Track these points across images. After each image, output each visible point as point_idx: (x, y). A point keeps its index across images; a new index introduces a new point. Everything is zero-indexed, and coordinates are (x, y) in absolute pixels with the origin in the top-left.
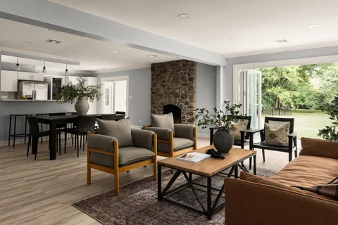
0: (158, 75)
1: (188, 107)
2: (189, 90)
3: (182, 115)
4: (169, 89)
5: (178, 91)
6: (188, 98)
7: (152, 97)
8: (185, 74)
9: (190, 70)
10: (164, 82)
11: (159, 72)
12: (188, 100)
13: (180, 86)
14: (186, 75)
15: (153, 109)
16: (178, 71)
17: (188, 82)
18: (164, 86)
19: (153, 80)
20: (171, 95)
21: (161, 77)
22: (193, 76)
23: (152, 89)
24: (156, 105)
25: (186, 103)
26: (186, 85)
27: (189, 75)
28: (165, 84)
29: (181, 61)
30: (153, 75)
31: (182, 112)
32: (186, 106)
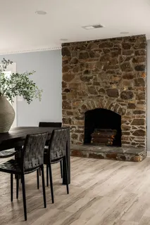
0: (76, 62)
1: (135, 113)
2: (137, 85)
3: (123, 125)
4: (98, 84)
5: (114, 87)
6: (134, 98)
7: (64, 98)
8: (128, 59)
9: (137, 53)
10: (87, 72)
11: (77, 58)
12: (134, 100)
13: (118, 79)
14: (131, 61)
15: (67, 117)
16: (115, 55)
17: (134, 72)
18: (88, 79)
19: (65, 69)
20: (101, 94)
21: (82, 65)
22: (143, 63)
23: (64, 85)
24: (72, 110)
25: (131, 106)
26: (131, 77)
27: (135, 61)
28: (88, 76)
29: (120, 39)
30: (65, 62)
31: (123, 119)
32: (131, 111)
